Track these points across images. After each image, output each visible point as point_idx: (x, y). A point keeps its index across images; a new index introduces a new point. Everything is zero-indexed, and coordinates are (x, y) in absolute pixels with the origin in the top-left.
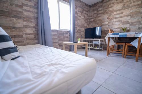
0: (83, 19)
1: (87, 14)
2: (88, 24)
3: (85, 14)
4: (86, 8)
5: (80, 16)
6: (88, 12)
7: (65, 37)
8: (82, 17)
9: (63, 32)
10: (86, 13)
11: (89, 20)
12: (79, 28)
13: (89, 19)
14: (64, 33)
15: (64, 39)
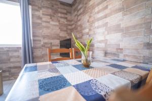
0: (55, 25)
1: (66, 18)
2: (67, 34)
3: (61, 17)
4: (61, 8)
5: (49, 22)
6: (66, 14)
7: (11, 57)
8: (52, 23)
9: (5, 49)
10: (63, 15)
11: (70, 27)
12: (46, 41)
13: (69, 25)
14: (8, 51)
15: (9, 60)
